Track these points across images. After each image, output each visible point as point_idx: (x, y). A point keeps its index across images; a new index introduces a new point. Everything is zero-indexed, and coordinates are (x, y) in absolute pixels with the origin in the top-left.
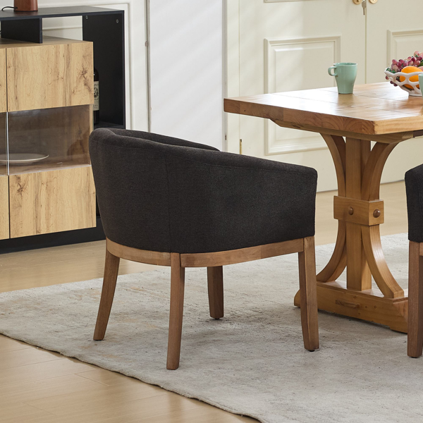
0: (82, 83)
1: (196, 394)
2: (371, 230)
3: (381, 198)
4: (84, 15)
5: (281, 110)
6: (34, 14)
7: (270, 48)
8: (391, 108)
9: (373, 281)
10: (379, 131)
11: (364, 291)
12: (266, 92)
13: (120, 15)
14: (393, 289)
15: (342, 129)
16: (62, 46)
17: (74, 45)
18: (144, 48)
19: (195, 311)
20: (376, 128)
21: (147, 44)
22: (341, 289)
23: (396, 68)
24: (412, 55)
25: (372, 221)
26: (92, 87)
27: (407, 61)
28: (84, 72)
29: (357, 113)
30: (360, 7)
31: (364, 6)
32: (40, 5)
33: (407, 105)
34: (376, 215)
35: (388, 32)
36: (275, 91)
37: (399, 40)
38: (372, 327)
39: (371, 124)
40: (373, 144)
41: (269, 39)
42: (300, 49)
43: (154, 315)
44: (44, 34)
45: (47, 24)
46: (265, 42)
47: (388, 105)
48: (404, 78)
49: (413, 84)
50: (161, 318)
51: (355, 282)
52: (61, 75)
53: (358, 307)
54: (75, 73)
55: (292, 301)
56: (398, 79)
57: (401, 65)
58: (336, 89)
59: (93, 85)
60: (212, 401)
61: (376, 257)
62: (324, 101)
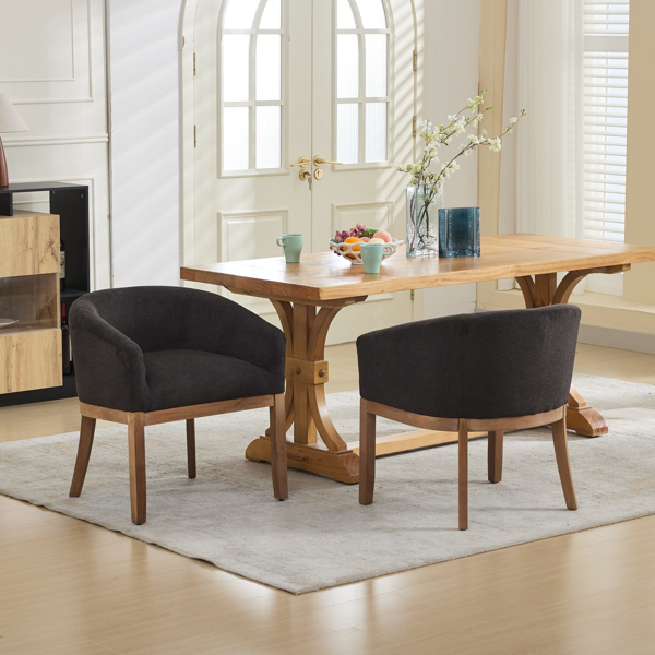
0: (49, 254)
1: (155, 540)
2: (317, 388)
3: (325, 360)
4: (51, 190)
5: (233, 277)
6: (5, 189)
7: (224, 221)
8: (335, 275)
9: (319, 436)
10: (324, 297)
11: (309, 445)
12: (219, 260)
13: (84, 190)
14: (337, 444)
15: (290, 295)
16: (31, 219)
17: (41, 218)
18: (107, 220)
19: (154, 463)
20: (321, 295)
21: (110, 217)
22: (289, 443)
23: (339, 238)
24: (354, 227)
25: (317, 380)
26: (59, 257)
27: (349, 233)
28: (51, 243)
29: (303, 280)
30: (306, 182)
31: (310, 181)
32: (11, 181)
33: (350, 273)
34: (321, 375)
35: (332, 205)
36: (228, 260)
37: (343, 213)
38: (317, 478)
39: (316, 291)
40: (318, 308)
41: (222, 212)
42: (252, 221)
43: (117, 467)
44: (14, 207)
45: (17, 198)
46: (219, 214)
47: (332, 273)
48: (347, 248)
49: (355, 253)
50: (123, 469)
51: (301, 437)
52: (30, 245)
53: (305, 459)
54: (43, 244)
55: (244, 454)
56: (341, 249)
57: (344, 236)
58: (284, 258)
59: (60, 254)
60: (169, 546)
61: (321, 414)
62: (273, 270)
